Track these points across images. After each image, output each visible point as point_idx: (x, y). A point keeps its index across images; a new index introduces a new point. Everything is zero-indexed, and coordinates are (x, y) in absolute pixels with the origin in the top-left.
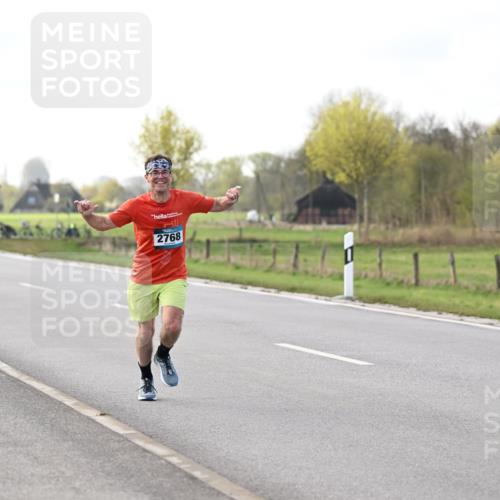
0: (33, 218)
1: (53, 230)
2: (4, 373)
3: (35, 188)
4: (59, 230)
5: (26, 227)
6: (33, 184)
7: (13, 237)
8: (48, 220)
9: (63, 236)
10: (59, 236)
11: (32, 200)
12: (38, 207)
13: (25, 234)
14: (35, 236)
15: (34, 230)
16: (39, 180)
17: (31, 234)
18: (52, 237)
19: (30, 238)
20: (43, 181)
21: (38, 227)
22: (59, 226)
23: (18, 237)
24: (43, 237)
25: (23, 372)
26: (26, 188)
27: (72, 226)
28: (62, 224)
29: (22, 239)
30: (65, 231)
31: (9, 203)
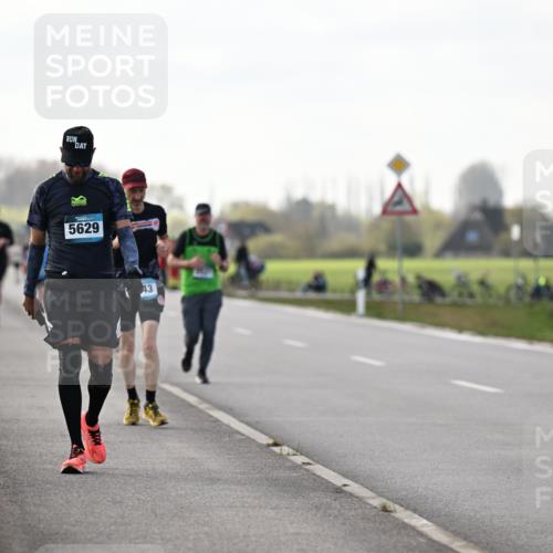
0: (473, 267)
1: (509, 289)
2: (422, 534)
3: (478, 216)
4: (519, 288)
5: (462, 282)
6: (473, 208)
7: (439, 300)
8: (499, 270)
9: (527, 299)
10: (521, 299)
11: (472, 237)
12: (483, 249)
13: (461, 295)
14: (479, 299)
15: (476, 288)
16: (485, 202)
17: (471, 295)
18: (507, 301)
19: (469, 301)
20: (492, 202)
21: (483, 283)
22: (520, 281)
23: (448, 300)
24: (492, 301)
25: (457, 534)
26: (462, 215)
27: (542, 282)
28: (524, 278)
29: (454, 305)
30: (530, 289)
31: (432, 241)
